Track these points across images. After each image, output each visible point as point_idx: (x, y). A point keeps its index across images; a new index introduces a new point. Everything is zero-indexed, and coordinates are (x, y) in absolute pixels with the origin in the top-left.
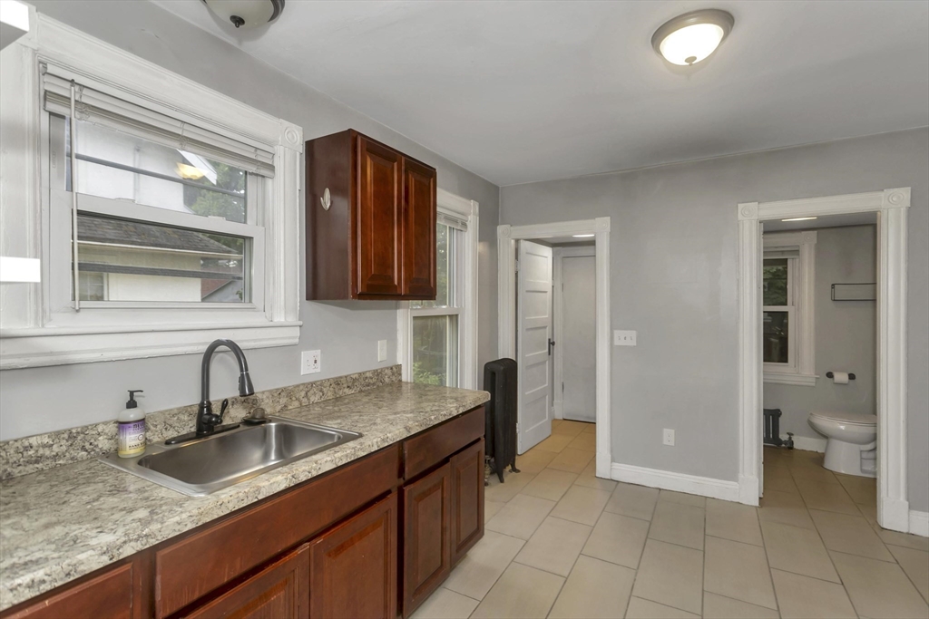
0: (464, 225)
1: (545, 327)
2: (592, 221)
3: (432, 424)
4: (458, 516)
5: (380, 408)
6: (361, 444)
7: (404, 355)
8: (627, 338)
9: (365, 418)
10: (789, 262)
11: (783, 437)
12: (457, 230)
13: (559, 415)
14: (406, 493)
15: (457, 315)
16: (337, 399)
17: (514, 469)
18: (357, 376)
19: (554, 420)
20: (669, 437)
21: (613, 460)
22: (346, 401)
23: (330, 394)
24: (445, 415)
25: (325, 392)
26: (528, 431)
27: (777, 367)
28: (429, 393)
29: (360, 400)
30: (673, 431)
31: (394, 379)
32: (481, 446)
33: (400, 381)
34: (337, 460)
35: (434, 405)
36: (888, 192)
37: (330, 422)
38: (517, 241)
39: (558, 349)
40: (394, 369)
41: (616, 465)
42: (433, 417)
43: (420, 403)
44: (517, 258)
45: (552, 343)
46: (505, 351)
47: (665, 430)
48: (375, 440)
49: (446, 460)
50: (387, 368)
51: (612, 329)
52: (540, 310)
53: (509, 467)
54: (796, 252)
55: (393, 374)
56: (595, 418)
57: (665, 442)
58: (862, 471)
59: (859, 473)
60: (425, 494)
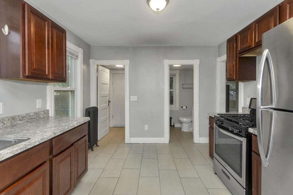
0: (77, 57)
1: (107, 96)
2: (124, 61)
3: (66, 130)
4: (78, 165)
5: (39, 127)
6: (29, 142)
7: (50, 106)
8: (134, 98)
9: (30, 132)
10: (174, 78)
11: (172, 124)
12: (74, 58)
13: (111, 126)
14: (54, 161)
15: (74, 91)
16: (13, 126)
17: (97, 146)
18: (25, 115)
19: (110, 128)
20: (146, 127)
21: (130, 137)
22: (19, 126)
23: (8, 124)
24: (72, 127)
25: (5, 123)
26: (102, 132)
27: (172, 106)
28: (63, 120)
29: (27, 125)
30: (147, 125)
31: (45, 116)
32: (87, 138)
33: (48, 116)
34: (15, 152)
35: (66, 124)
36: (195, 60)
37: (10, 136)
38: (97, 66)
39: (111, 104)
40: (45, 112)
41: (131, 138)
42: (66, 128)
43: (59, 123)
44: (97, 72)
45: (109, 102)
46: (93, 104)
47: (145, 125)
48: (38, 140)
49: (72, 145)
50: (42, 111)
51: (130, 96)
52: (106, 90)
53: (95, 145)
54: (175, 75)
55: (45, 114)
56: (125, 125)
57: (145, 129)
58: (189, 130)
59: (188, 131)
60: (63, 160)
